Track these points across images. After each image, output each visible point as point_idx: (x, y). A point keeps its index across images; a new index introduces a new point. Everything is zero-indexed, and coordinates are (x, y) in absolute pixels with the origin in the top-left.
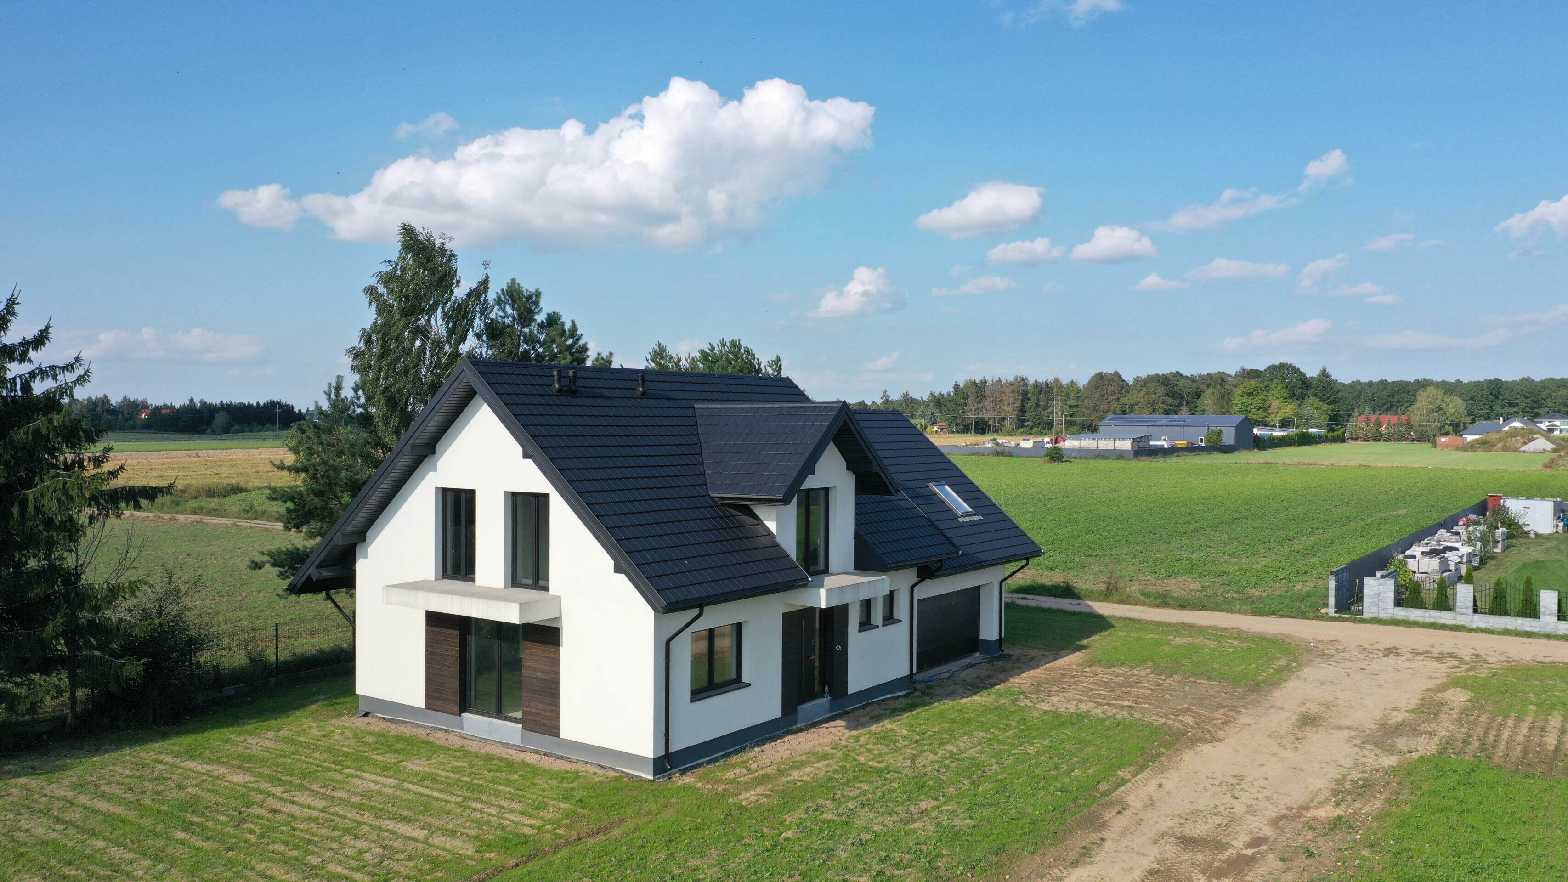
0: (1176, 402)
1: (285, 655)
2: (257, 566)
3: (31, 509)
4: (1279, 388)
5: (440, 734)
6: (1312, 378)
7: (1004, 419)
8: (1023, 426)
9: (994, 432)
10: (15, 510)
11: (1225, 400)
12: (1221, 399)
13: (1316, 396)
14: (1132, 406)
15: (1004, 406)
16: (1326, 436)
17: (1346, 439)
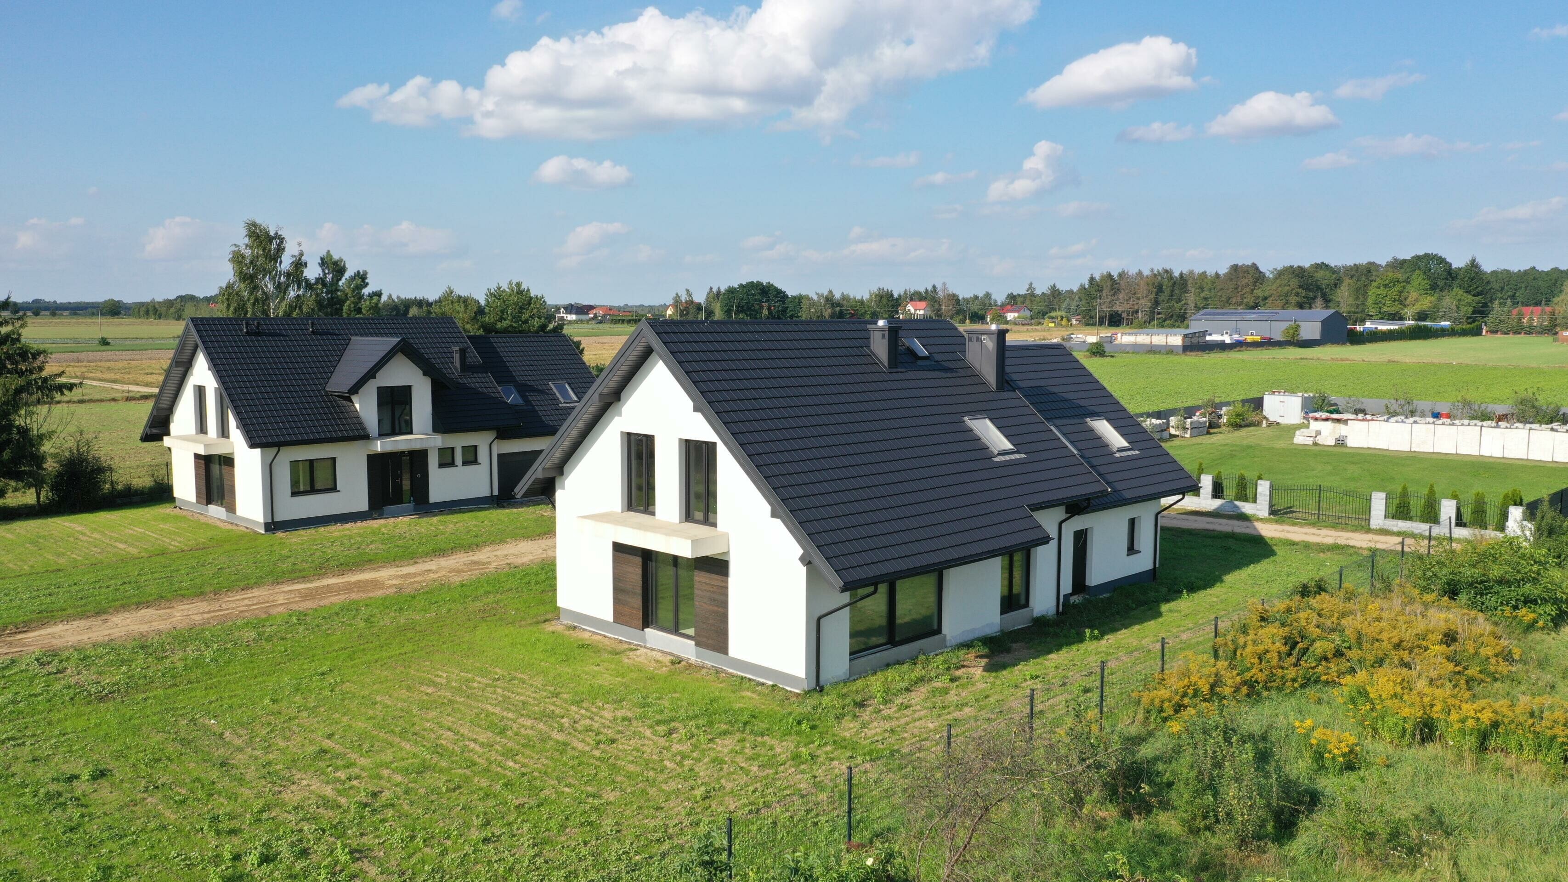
4: (1420, 279)
6: (1460, 269)
7: (1137, 312)
8: (1155, 319)
9: (1127, 325)
11: (1361, 292)
12: (1357, 290)
13: (1460, 287)
14: (1265, 298)
15: (1138, 299)
16: (1453, 330)
17: (1484, 332)
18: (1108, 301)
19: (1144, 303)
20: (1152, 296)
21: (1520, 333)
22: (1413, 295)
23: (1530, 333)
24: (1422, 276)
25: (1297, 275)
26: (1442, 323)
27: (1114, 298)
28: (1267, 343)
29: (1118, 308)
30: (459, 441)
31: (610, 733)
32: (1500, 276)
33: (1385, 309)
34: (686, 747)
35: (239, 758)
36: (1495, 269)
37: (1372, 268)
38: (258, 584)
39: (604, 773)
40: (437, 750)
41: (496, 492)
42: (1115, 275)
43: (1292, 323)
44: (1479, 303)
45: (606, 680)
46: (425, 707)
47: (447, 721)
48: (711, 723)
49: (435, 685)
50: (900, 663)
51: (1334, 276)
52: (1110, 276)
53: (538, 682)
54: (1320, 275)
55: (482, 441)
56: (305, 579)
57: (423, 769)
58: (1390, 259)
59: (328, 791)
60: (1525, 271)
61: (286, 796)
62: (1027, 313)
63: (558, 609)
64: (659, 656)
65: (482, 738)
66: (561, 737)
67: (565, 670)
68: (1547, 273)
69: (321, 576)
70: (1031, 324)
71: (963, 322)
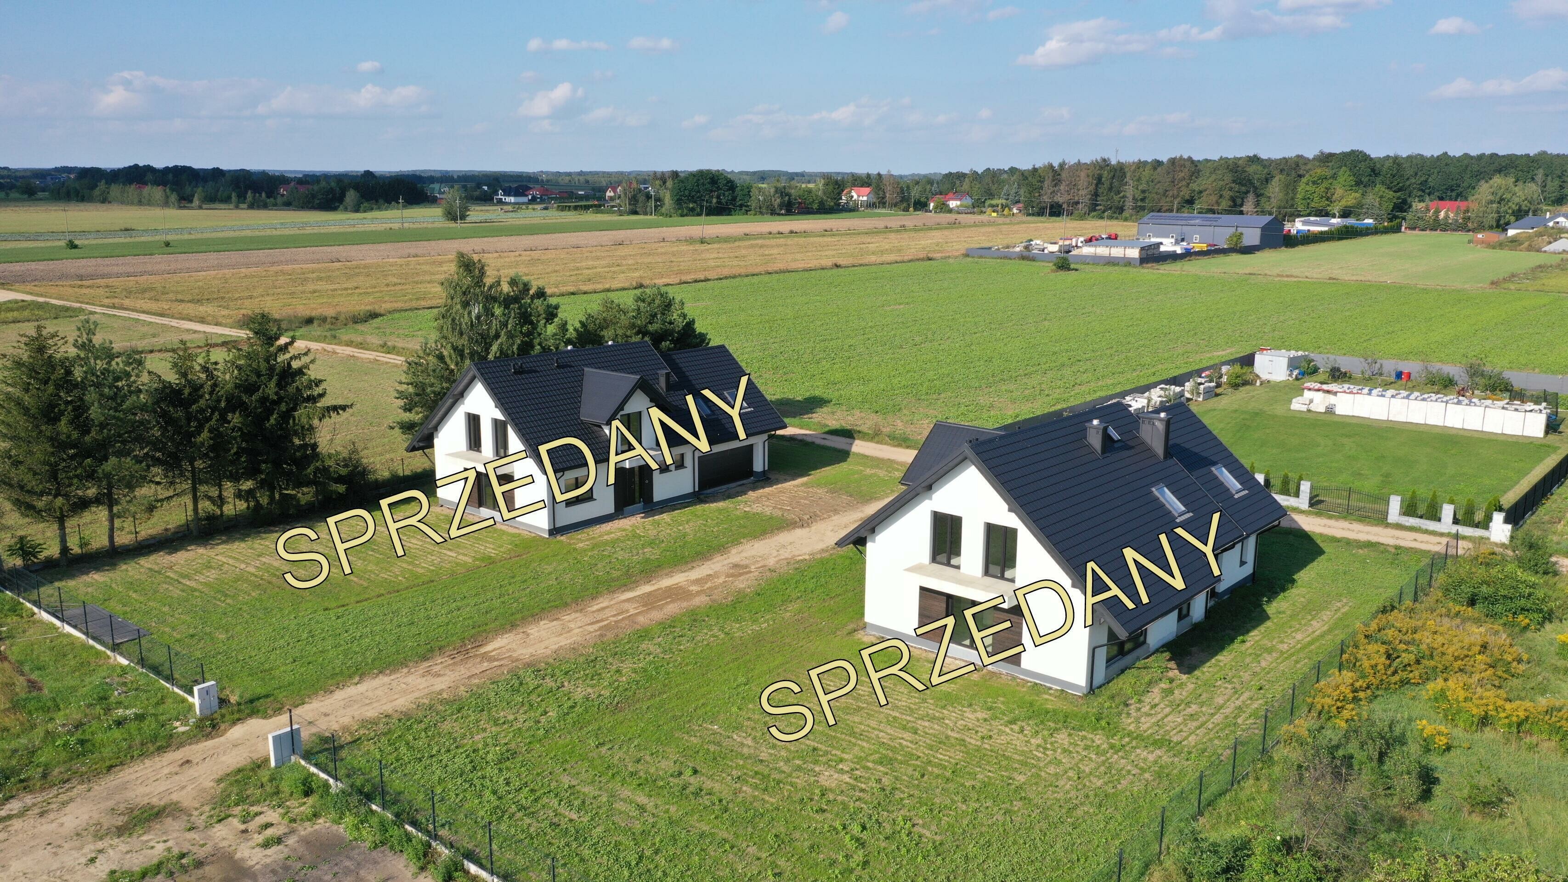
0: (1243, 189)
1: (408, 473)
2: (392, 428)
3: (297, 421)
4: (1346, 175)
5: (471, 516)
7: (1077, 203)
8: (1095, 210)
9: (1067, 215)
10: (291, 422)
11: (1290, 188)
12: (1287, 186)
13: (1383, 183)
14: (1201, 192)
15: (1078, 190)
16: (1376, 228)
17: (1403, 229)
18: (1049, 191)
19: (1084, 194)
20: (1092, 188)
21: (1436, 230)
22: (1339, 192)
23: (1445, 230)
24: (1348, 173)
25: (1231, 170)
26: (1366, 221)
27: (1056, 189)
28: (1213, 252)
29: (1059, 199)
32: (1414, 161)
33: (1313, 205)
36: (1410, 153)
37: (1301, 162)
42: (1056, 165)
43: (1234, 229)
44: (1398, 198)
48: (1042, 722)
51: (1266, 171)
52: (1051, 166)
54: (1251, 169)
56: (626, 586)
58: (1317, 152)
60: (1438, 157)
62: (968, 201)
68: (1459, 159)
69: (637, 583)
70: (974, 213)
71: (906, 210)
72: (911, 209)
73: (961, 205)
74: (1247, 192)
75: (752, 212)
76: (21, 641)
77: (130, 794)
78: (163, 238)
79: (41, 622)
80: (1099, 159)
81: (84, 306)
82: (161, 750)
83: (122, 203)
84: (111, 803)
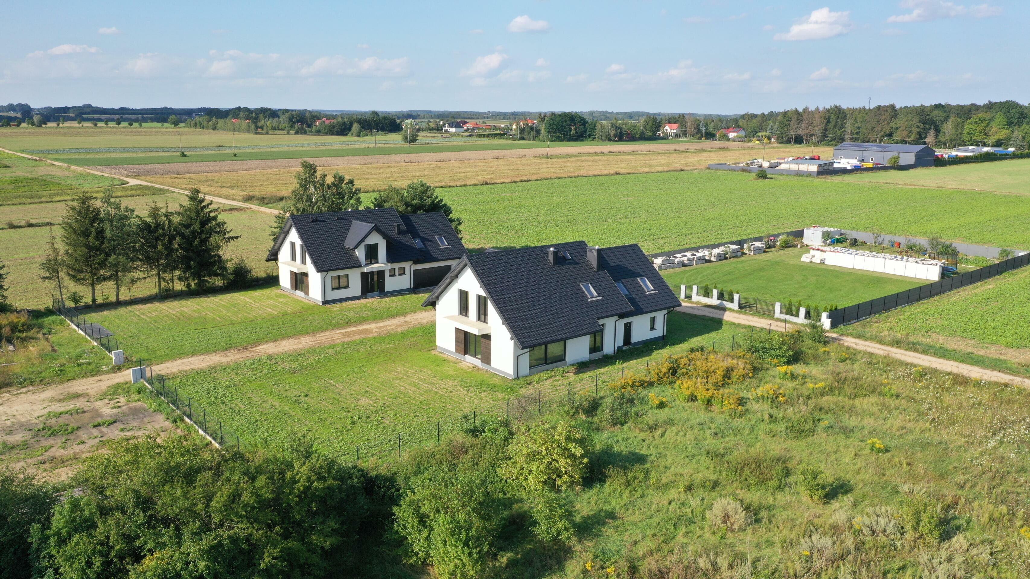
0: (927, 126)
3: (211, 243)
4: (1001, 118)
5: (290, 294)
7: (812, 135)
8: (824, 140)
9: (806, 144)
10: (207, 243)
11: (959, 127)
12: (958, 124)
13: (1028, 123)
14: (897, 129)
15: (814, 127)
16: (1015, 154)
18: (794, 127)
19: (818, 130)
20: (823, 125)
25: (919, 114)
26: (1010, 149)
27: (799, 126)
28: (877, 168)
29: (800, 132)
30: (397, 266)
31: (450, 389)
33: (974, 138)
34: (472, 395)
35: (343, 392)
38: (327, 330)
39: (448, 401)
40: (399, 392)
41: (412, 286)
42: (800, 110)
43: (897, 154)
45: (451, 372)
46: (395, 379)
47: (402, 384)
48: (481, 388)
49: (397, 372)
50: (547, 370)
52: (796, 111)
53: (429, 372)
54: (934, 113)
55: (407, 265)
56: (343, 328)
57: (396, 397)
58: (986, 102)
59: (371, 402)
61: (360, 403)
62: (743, 133)
63: (436, 346)
64: (469, 365)
65: (413, 389)
66: (436, 390)
67: (437, 368)
69: (349, 326)
70: (744, 141)
71: (700, 138)
72: (703, 138)
73: (737, 136)
74: (930, 128)
75: (597, 139)
76: (58, 336)
77: (71, 389)
78: (233, 151)
79: (71, 328)
80: (833, 106)
81: (170, 188)
82: (93, 375)
83: (224, 130)
84: (62, 392)
